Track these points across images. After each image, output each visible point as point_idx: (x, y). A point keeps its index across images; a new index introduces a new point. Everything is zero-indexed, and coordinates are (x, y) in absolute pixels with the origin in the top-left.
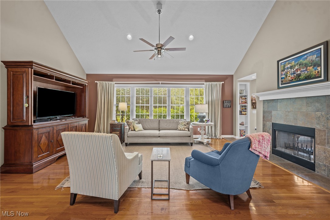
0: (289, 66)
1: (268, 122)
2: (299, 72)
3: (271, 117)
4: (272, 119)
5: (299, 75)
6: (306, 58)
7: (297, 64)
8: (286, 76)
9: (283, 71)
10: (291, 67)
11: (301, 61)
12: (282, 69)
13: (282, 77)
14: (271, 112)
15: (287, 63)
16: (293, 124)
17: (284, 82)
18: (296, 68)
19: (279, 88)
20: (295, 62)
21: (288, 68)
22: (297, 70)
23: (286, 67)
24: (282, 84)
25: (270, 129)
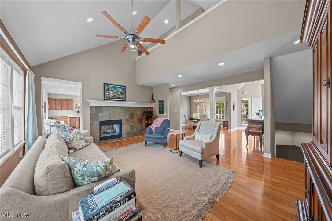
0: (111, 89)
1: (95, 121)
2: (116, 94)
3: (99, 117)
4: (99, 118)
5: (116, 96)
6: (119, 89)
7: (115, 90)
8: (109, 94)
9: (107, 90)
10: (112, 90)
11: (117, 89)
12: (107, 89)
13: (106, 93)
14: (99, 114)
15: (110, 87)
16: (113, 120)
17: (108, 97)
18: (115, 92)
19: (104, 99)
20: (114, 88)
21: (110, 90)
22: (115, 93)
23: (109, 89)
24: (106, 98)
25: (98, 125)
